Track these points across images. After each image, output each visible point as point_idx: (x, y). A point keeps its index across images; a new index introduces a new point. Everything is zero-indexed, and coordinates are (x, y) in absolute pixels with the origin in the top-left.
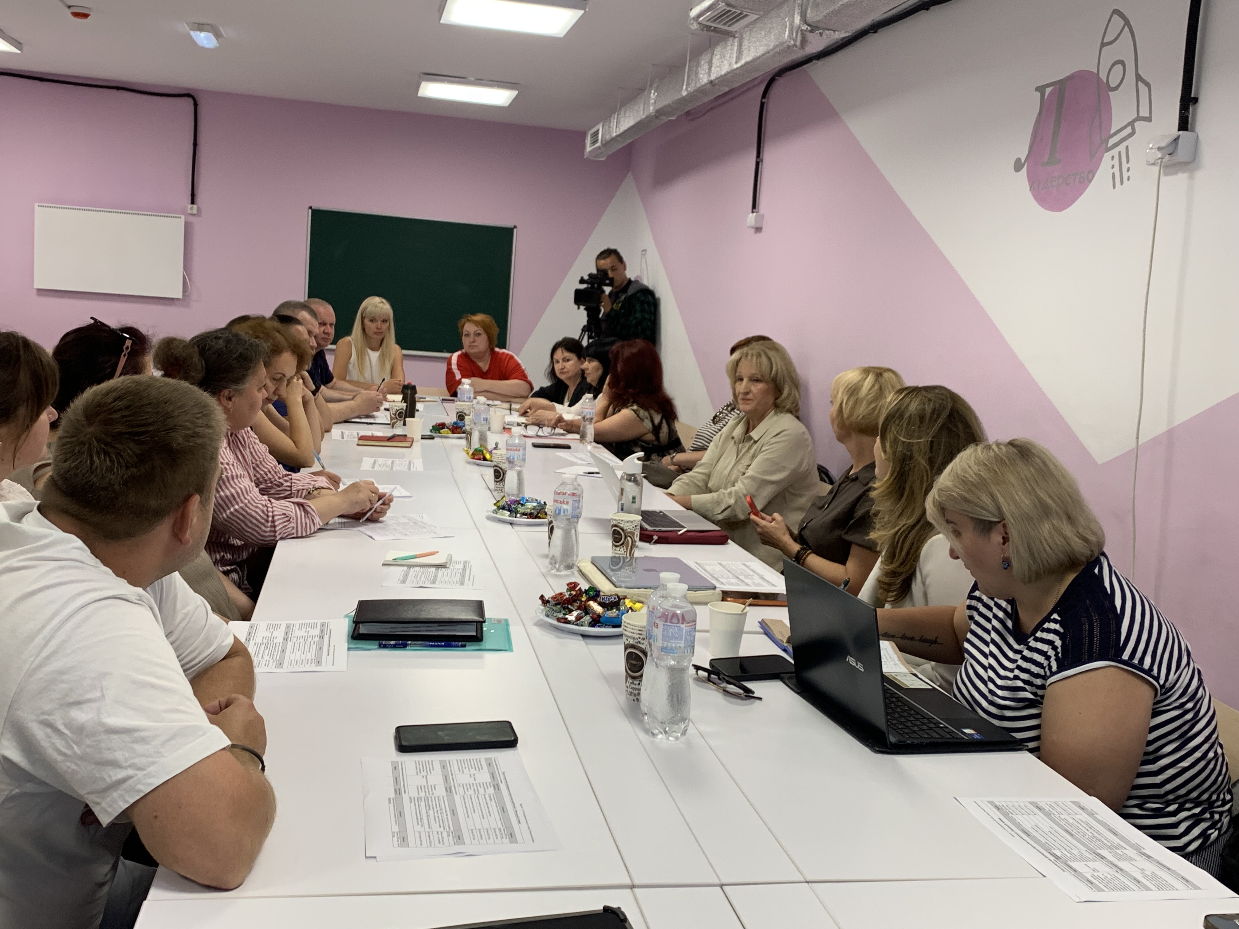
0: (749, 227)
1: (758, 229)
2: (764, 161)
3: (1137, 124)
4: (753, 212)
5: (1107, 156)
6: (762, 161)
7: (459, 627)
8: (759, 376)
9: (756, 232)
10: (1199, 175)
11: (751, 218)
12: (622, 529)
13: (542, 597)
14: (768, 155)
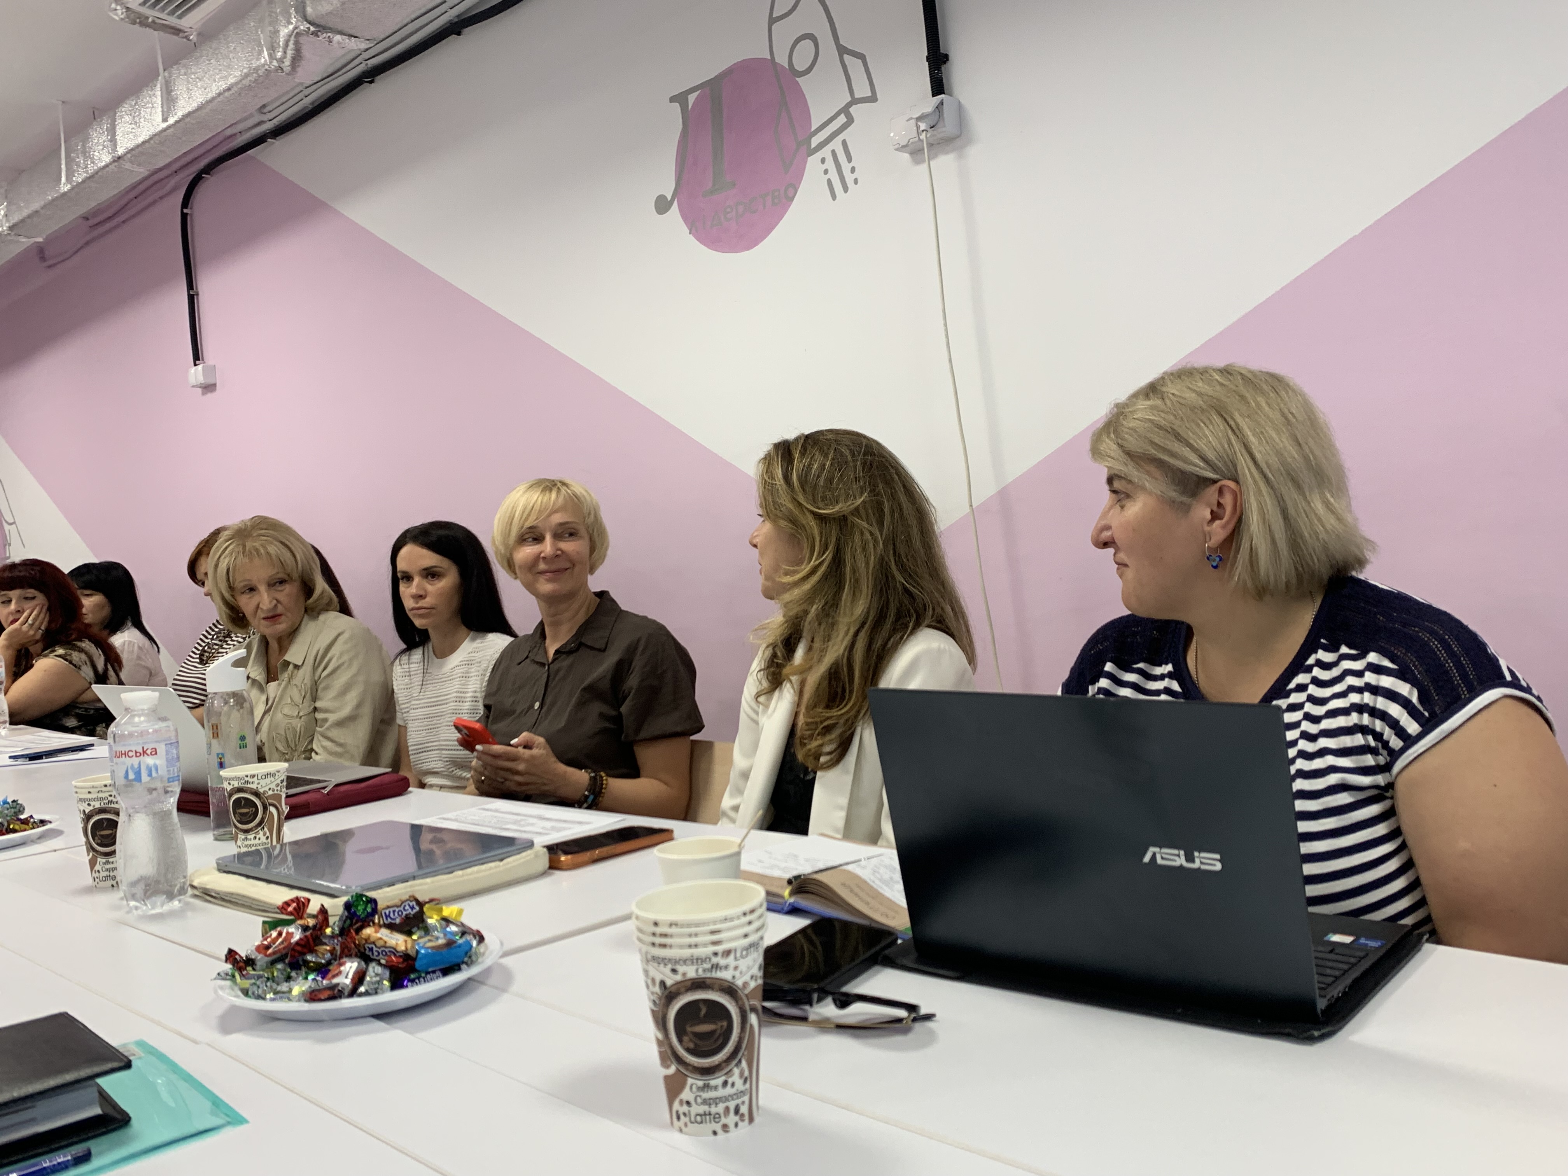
0: (193, 386)
1: (209, 388)
2: (200, 293)
3: (852, 110)
4: (195, 365)
5: (813, 162)
6: (198, 295)
7: (42, 1107)
8: (281, 575)
9: (203, 394)
10: (973, 152)
11: (196, 374)
12: (256, 794)
13: (231, 955)
14: (206, 286)
